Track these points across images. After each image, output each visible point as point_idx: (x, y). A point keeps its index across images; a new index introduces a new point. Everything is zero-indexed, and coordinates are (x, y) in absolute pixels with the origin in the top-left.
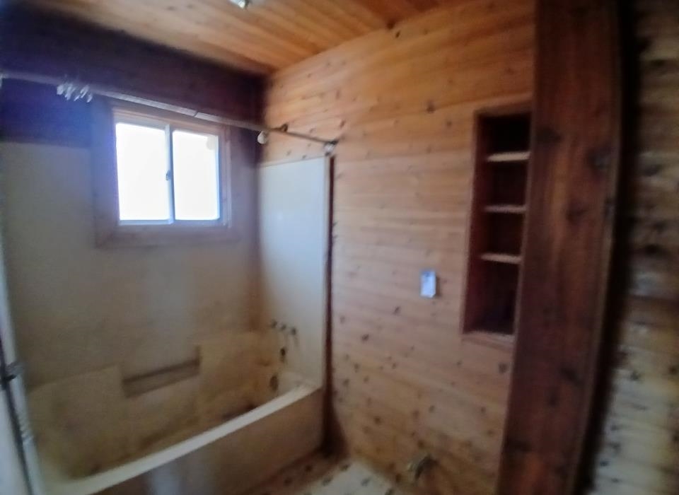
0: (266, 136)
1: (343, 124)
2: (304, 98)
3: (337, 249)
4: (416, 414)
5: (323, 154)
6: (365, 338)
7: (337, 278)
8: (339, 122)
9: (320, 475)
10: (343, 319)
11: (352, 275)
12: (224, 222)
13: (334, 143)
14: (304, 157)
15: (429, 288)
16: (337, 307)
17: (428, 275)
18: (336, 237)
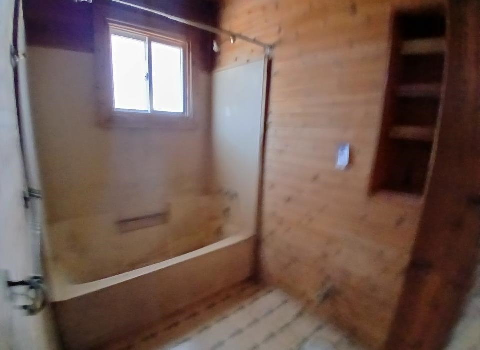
0: (219, 45)
1: (280, 31)
2: (250, 12)
3: (270, 132)
4: (325, 256)
5: (263, 56)
6: (289, 200)
7: (269, 155)
8: (277, 29)
9: (251, 295)
10: (273, 186)
11: (281, 152)
12: (188, 115)
13: (272, 47)
14: (248, 61)
15: (343, 159)
16: (269, 177)
17: (343, 149)
18: (271, 123)
